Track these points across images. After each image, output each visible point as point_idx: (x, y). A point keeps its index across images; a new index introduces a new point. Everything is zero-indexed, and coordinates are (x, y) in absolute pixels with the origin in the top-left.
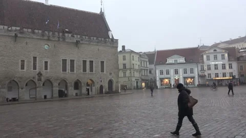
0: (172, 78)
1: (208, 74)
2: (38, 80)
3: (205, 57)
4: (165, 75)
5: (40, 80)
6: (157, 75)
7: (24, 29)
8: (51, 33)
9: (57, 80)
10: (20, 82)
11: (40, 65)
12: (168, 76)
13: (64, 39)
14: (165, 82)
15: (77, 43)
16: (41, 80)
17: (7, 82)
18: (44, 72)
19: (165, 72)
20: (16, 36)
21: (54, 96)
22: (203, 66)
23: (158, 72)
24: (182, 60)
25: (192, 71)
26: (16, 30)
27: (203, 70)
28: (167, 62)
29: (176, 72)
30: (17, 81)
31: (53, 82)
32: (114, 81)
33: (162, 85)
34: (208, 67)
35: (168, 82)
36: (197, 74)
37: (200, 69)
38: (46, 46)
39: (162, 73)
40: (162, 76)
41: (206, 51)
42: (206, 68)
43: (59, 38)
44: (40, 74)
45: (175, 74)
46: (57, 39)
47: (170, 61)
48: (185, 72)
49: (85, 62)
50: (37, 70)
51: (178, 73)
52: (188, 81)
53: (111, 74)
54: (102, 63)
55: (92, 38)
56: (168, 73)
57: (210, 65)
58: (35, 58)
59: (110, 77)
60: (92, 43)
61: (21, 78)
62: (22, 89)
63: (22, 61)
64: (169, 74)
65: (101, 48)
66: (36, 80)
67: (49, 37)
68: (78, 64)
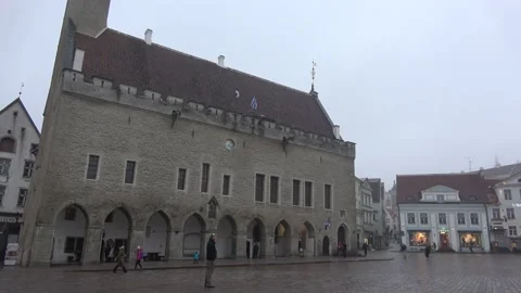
0: (434, 231)
1: (510, 227)
2: (210, 216)
3: (501, 193)
4: (418, 225)
5: (212, 215)
6: (403, 224)
7: (191, 104)
8: (239, 118)
9: (245, 218)
10: (174, 216)
11: (215, 182)
12: (424, 227)
13: (262, 132)
14: (418, 239)
15: (284, 143)
16: (214, 217)
17: (149, 215)
18: (221, 198)
19: (418, 219)
20: (175, 116)
21: (238, 253)
22: (498, 210)
23: (404, 217)
24: (454, 196)
25: (475, 220)
26: (175, 104)
27: (497, 218)
28: (423, 199)
29: (443, 220)
30: (168, 214)
31: (237, 221)
32: (350, 228)
33: (411, 244)
34: (508, 214)
35: (425, 240)
36: (485, 225)
37: (491, 216)
38: (228, 143)
39: (411, 219)
40: (412, 227)
41: (503, 180)
42: (503, 214)
43: (253, 128)
44: (214, 202)
45: (440, 222)
46: (249, 131)
47: (427, 196)
48: (461, 220)
49: (297, 183)
50: (209, 194)
51: (445, 222)
52: (467, 240)
53: (342, 213)
54: (328, 187)
55: (311, 135)
56: (424, 220)
57: (512, 209)
58: (206, 166)
59: (342, 221)
60: (310, 146)
61: (176, 208)
62: (177, 232)
63: (180, 170)
64: (426, 222)
65: (326, 157)
66: (205, 217)
67: (235, 124)
68: (285, 187)
